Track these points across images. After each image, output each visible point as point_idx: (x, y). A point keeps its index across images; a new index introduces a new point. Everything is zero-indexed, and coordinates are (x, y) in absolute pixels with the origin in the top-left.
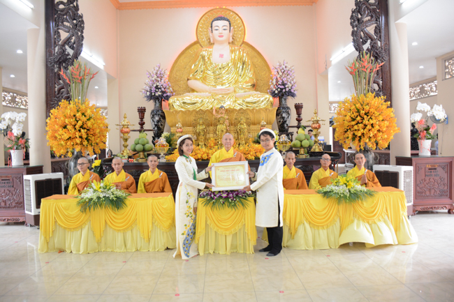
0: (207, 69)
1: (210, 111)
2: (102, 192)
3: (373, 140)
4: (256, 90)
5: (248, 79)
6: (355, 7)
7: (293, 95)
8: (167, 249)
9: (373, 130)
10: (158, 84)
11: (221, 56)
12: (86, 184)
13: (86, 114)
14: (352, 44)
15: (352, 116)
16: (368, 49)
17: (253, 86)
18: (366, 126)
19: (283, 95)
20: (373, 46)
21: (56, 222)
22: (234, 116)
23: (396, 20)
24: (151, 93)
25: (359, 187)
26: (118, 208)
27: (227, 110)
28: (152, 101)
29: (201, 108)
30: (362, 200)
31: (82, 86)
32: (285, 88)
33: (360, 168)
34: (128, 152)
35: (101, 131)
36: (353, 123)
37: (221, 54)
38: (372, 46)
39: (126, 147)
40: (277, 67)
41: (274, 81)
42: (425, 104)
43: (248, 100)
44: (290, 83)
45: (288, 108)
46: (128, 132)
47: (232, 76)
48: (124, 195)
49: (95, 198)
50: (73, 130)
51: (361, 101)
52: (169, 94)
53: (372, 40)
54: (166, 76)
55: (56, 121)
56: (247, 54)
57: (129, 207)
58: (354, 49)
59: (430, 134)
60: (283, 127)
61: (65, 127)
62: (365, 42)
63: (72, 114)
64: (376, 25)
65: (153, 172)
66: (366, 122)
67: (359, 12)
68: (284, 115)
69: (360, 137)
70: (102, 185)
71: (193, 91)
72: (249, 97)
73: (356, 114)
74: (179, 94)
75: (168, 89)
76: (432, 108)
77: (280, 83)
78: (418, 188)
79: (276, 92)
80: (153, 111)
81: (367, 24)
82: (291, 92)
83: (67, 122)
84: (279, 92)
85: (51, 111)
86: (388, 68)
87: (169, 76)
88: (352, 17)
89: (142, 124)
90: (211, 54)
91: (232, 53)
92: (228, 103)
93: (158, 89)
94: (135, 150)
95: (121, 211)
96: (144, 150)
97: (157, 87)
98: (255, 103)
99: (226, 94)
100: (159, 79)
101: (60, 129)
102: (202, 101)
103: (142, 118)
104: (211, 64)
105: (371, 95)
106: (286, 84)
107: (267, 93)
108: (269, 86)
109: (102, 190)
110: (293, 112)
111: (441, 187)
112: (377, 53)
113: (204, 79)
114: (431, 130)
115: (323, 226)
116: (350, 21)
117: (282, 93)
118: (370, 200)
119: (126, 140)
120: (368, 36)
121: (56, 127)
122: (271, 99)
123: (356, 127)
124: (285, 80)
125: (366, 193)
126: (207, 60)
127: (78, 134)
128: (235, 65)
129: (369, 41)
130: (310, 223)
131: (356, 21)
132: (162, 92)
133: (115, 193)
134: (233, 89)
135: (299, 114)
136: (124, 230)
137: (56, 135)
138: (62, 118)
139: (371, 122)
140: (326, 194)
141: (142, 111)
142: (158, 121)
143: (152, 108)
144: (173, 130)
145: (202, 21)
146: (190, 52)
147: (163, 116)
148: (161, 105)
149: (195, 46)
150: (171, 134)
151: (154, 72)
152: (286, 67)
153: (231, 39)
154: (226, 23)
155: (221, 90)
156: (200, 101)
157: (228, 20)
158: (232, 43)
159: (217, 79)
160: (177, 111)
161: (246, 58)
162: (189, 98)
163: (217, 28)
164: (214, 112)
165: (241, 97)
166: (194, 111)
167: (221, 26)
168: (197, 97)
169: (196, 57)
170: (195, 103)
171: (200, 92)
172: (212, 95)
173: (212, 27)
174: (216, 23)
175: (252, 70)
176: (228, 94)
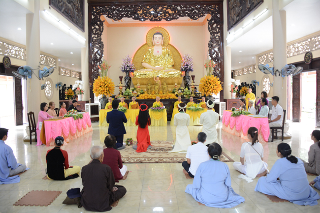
0: (151, 58)
5: (170, 63)
7: (192, 70)
11: (158, 52)
17: (173, 66)
19: (187, 71)
22: (163, 80)
24: (125, 69)
28: (125, 73)
29: (148, 77)
32: (188, 67)
37: (158, 51)
40: (185, 57)
41: (183, 64)
44: (190, 65)
45: (189, 77)
47: (163, 62)
52: (133, 69)
54: (131, 61)
56: (171, 50)
60: (187, 85)
65: (134, 102)
68: (187, 80)
71: (144, 68)
72: (170, 72)
75: (133, 67)
77: (185, 65)
79: (184, 69)
80: (125, 77)
82: (190, 69)
87: (133, 60)
90: (153, 51)
92: (161, 74)
97: (127, 66)
99: (159, 70)
100: (128, 62)
103: (121, 80)
104: (153, 56)
106: (188, 65)
107: (179, 70)
108: (180, 66)
110: (191, 79)
113: (150, 62)
122: (180, 73)
124: (187, 63)
126: (151, 53)
128: (164, 56)
132: (130, 68)
134: (163, 68)
135: (193, 79)
141: (121, 78)
142: (128, 82)
143: (125, 76)
144: (135, 86)
145: (148, 35)
146: (143, 48)
147: (130, 80)
148: (129, 74)
149: (146, 46)
150: (135, 88)
151: (126, 59)
152: (188, 57)
153: (163, 43)
154: (161, 36)
155: (158, 68)
156: (148, 73)
157: (161, 34)
158: (163, 45)
159: (155, 62)
160: (137, 78)
161: (169, 52)
162: (143, 72)
163: (156, 38)
164: (154, 79)
165: (166, 72)
166: (145, 78)
167: (158, 37)
168: (146, 72)
169: (146, 52)
170: (145, 75)
171: (148, 69)
172: (153, 71)
173: (153, 37)
174: (155, 36)
175: (173, 58)
176: (161, 70)
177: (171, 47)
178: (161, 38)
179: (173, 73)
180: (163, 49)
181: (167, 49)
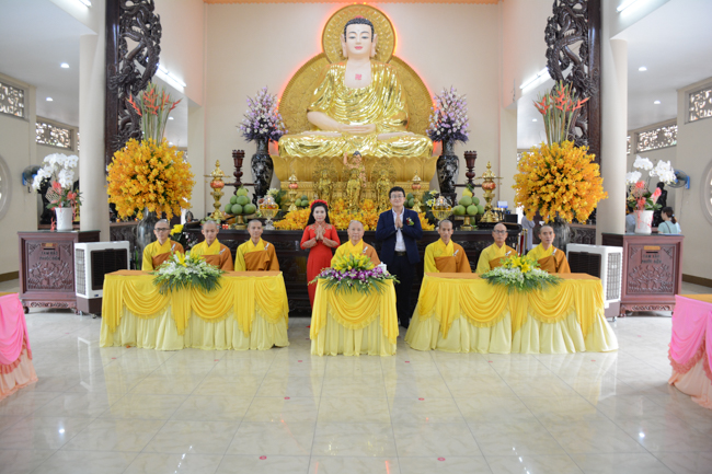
0: (337, 97)
1: (340, 159)
2: (188, 267)
3: (568, 208)
4: (409, 130)
5: (396, 112)
6: (552, 15)
7: (463, 139)
8: (274, 347)
9: (568, 193)
10: (263, 116)
11: (358, 77)
12: (166, 257)
13: (164, 160)
14: (547, 69)
15: (539, 173)
16: (569, 77)
17: (405, 123)
18: (557, 187)
19: (448, 138)
20: (577, 73)
21: (124, 306)
22: (373, 167)
23: (613, 34)
24: (253, 130)
25: (538, 272)
26: (209, 289)
27: (364, 158)
28: (253, 141)
29: (326, 154)
30: (541, 289)
31: (159, 120)
32: (452, 128)
33: (546, 247)
34: (220, 214)
35: (184, 184)
36: (540, 183)
37: (358, 74)
38: (575, 73)
39: (217, 207)
40: (441, 96)
41: (436, 117)
42: (647, 160)
43: (396, 144)
44: (460, 120)
45: (456, 158)
46: (221, 187)
47: (373, 108)
48: (217, 272)
49: (178, 275)
50: (146, 182)
51: (553, 152)
52: (279, 132)
53: (575, 64)
54: (275, 105)
55: (121, 169)
56: (397, 75)
57: (224, 289)
58: (549, 76)
59: (651, 203)
60: (448, 186)
61: (134, 177)
62: (564, 67)
63: (144, 159)
64: (582, 41)
65: (255, 243)
66: (558, 182)
67: (558, 22)
68: (449, 168)
69: (549, 203)
70: (187, 257)
71: (315, 127)
72: (397, 140)
73: (544, 171)
74: (294, 133)
75: (278, 124)
76: (655, 165)
77: (444, 119)
78: (630, 279)
79: (439, 133)
80: (254, 157)
81: (569, 39)
82: (460, 134)
83: (137, 170)
84: (442, 134)
85: (115, 154)
86: (597, 106)
87: (280, 105)
88: (548, 29)
89: (238, 175)
90: (343, 74)
91: (375, 73)
92: (367, 147)
93: (264, 123)
94: (230, 212)
95: (213, 294)
96: (243, 213)
97: (261, 121)
98: (406, 148)
99: (363, 134)
100: (265, 110)
101: (128, 180)
102: (328, 143)
103: (239, 165)
104: (343, 88)
105: (568, 144)
106: (454, 122)
107: (425, 135)
108: (428, 123)
109: (187, 264)
110: (463, 163)
111: (663, 279)
112: (581, 83)
113: (332, 111)
114: (652, 197)
115: (486, 323)
116: (544, 35)
117: (447, 135)
118: (552, 289)
119: (218, 198)
120: (570, 58)
121: (122, 176)
122: (430, 143)
123: (543, 189)
124: (451, 115)
125: (548, 280)
126: (337, 83)
127: (151, 188)
128: (378, 91)
129: (571, 65)
130: (468, 318)
131: (554, 36)
132: (269, 128)
133: (205, 269)
134: (374, 127)
135: (470, 166)
136: (215, 319)
137: (122, 187)
138: (130, 165)
139: (566, 182)
140: (492, 279)
141: (238, 156)
142: (262, 172)
143: (254, 151)
144: (284, 185)
145: (331, 24)
146: (312, 68)
147: (270, 165)
148: (267, 147)
149: (320, 61)
150: (281, 191)
151: (259, 98)
152: (454, 96)
153: (374, 53)
154: (368, 28)
155: (357, 127)
156: (325, 143)
157: (370, 24)
158: (375, 58)
159: (349, 111)
160: (289, 158)
161: (394, 81)
162: (307, 138)
163: (353, 35)
164: (345, 161)
165: (385, 139)
166: (316, 157)
167: (359, 33)
168: (320, 138)
169: (321, 78)
170: (317, 147)
171: (325, 130)
172: (343, 136)
173: (345, 33)
174: (351, 28)
175: (404, 99)
176: (365, 134)
178: (369, 35)
179: (407, 143)
180: (374, 71)
181: (386, 72)
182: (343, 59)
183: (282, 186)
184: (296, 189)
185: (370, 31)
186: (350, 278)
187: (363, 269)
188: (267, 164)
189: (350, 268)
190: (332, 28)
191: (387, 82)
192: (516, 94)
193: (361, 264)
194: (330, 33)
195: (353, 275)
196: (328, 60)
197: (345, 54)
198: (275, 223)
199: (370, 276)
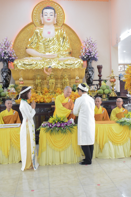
0: (40, 42)
1: (42, 70)
5: (66, 49)
7: (96, 60)
10: (6, 51)
11: (49, 33)
17: (70, 53)
19: (89, 60)
22: (60, 73)
24: (1, 57)
28: (1, 62)
29: (36, 68)
32: (91, 55)
37: (49, 31)
40: (86, 41)
41: (84, 50)
43: (67, 62)
44: (94, 52)
45: (93, 68)
52: (13, 58)
54: (11, 46)
56: (66, 32)
60: (90, 81)
68: (90, 73)
71: (30, 56)
72: (67, 61)
74: (20, 58)
75: (13, 54)
77: (87, 51)
79: (85, 57)
80: (2, 69)
82: (94, 58)
84: (87, 58)
87: (13, 46)
90: (42, 32)
91: (56, 31)
92: (54, 64)
93: (6, 54)
97: (5, 53)
98: (71, 65)
100: (7, 48)
102: (36, 63)
104: (42, 38)
106: (91, 52)
107: (80, 58)
108: (80, 53)
110: (96, 71)
113: (37, 48)
115: (120, 143)
117: (89, 59)
122: (82, 62)
124: (91, 49)
126: (39, 35)
128: (58, 39)
130: (112, 142)
132: (9, 56)
134: (56, 55)
135: (100, 72)
142: (6, 76)
144: (17, 82)
145: (36, 9)
146: (28, 29)
147: (9, 73)
148: (8, 65)
149: (31, 26)
150: (15, 85)
151: (3, 43)
152: (91, 41)
153: (55, 22)
154: (52, 11)
155: (49, 55)
156: (35, 63)
157: (53, 9)
158: (56, 25)
159: (45, 48)
160: (19, 70)
161: (65, 35)
162: (27, 61)
163: (46, 14)
164: (45, 70)
165: (62, 60)
166: (31, 69)
167: (49, 13)
168: (32, 61)
169: (32, 33)
170: (32, 64)
171: (35, 57)
172: (43, 59)
173: (42, 13)
174: (45, 11)
175: (69, 42)
176: (53, 58)
177: (66, 29)
178: (53, 14)
179: (72, 62)
180: (56, 30)
181: (61, 30)
182: (42, 25)
183: (16, 83)
184: (23, 84)
185: (54, 12)
186: (57, 126)
187: (63, 122)
188: (8, 73)
189: (57, 122)
190: (36, 11)
191: (62, 35)
192: (118, 40)
193: (62, 120)
194: (35, 13)
195: (58, 125)
196: (35, 25)
197: (42, 23)
198: (16, 101)
199: (66, 125)
